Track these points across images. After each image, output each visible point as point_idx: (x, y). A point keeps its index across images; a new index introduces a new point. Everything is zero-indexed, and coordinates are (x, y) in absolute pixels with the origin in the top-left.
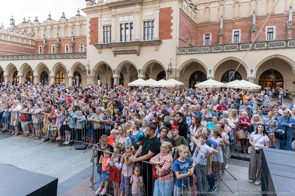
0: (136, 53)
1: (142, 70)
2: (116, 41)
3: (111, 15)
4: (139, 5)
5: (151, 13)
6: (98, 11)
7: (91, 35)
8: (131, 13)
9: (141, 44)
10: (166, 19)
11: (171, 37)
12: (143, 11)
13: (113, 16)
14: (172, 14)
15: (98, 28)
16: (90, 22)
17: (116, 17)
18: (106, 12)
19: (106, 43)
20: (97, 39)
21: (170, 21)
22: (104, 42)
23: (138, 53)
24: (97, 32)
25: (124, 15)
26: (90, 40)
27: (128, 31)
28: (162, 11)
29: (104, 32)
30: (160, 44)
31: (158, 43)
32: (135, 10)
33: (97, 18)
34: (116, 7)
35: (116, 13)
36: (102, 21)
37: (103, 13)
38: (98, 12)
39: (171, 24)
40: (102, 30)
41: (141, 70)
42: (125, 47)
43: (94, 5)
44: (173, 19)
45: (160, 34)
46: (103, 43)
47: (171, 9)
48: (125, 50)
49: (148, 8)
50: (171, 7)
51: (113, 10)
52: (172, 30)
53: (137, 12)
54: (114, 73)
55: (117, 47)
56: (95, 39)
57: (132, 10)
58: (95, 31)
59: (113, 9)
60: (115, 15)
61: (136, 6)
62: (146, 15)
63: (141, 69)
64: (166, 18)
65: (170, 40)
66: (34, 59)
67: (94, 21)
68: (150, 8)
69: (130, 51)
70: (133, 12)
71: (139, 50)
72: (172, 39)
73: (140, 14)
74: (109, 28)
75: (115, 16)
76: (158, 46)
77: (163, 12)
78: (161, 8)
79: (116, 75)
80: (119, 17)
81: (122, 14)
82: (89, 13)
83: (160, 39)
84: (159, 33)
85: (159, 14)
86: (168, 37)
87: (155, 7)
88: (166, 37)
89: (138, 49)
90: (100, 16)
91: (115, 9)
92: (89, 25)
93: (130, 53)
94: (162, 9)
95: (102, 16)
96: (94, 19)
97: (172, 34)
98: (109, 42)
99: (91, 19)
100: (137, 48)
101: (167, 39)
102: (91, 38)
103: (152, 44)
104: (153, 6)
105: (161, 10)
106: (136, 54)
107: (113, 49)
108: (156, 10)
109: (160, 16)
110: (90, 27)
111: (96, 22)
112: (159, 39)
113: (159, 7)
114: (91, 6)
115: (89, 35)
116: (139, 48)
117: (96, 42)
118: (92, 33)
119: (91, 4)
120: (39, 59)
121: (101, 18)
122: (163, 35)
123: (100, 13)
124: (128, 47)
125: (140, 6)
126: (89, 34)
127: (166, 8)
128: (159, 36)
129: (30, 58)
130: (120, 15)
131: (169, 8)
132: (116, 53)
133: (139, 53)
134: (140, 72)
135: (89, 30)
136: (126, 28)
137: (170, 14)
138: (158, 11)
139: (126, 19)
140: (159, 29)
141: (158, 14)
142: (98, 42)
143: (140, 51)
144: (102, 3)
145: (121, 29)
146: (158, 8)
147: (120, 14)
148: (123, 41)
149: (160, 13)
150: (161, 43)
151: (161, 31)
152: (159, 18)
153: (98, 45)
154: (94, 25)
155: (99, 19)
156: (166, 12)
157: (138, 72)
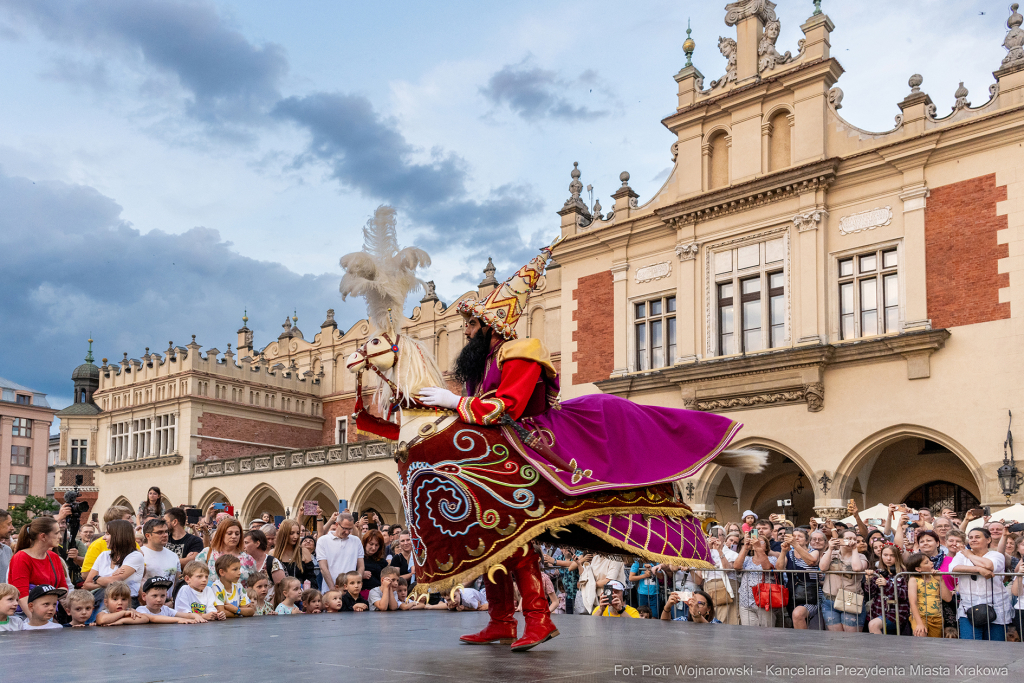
0: (804, 398)
1: (837, 474)
2: (699, 356)
3: (678, 252)
4: (817, 190)
5: (880, 216)
6: (612, 246)
7: (579, 345)
8: (774, 229)
9: (831, 357)
10: (968, 232)
11: (1000, 312)
12: (835, 215)
13: (687, 253)
14: (999, 205)
15: (611, 315)
16: (576, 294)
17: (698, 257)
18: (652, 242)
19: (646, 370)
20: (608, 356)
21: (994, 237)
22: (639, 367)
23: (815, 400)
24: (608, 332)
25: (735, 242)
26: (576, 363)
27: (756, 309)
28: (942, 198)
29: (638, 326)
30: (936, 350)
32: (796, 215)
33: (609, 274)
34: (700, 217)
35: (700, 241)
36: (632, 284)
37: (634, 251)
38: (612, 250)
39: (996, 250)
40: (632, 320)
41: (831, 476)
42: (748, 378)
43: (596, 225)
44: (1009, 225)
45: (935, 303)
46: (632, 372)
47: (993, 185)
48: (747, 388)
49: (863, 198)
50: (992, 176)
51: (686, 231)
52: (1006, 276)
53: (807, 222)
54: (690, 494)
55: (706, 383)
56: (598, 357)
57: (782, 215)
58: (597, 327)
59: (684, 226)
60: (694, 248)
61: (802, 197)
62: (852, 229)
63: (832, 470)
64: (967, 225)
65: (998, 325)
66: (346, 462)
67: (593, 286)
68: (872, 196)
69: (770, 392)
70: (784, 227)
71: (821, 386)
72: (1007, 316)
73: (821, 227)
74: (662, 307)
75: (696, 253)
76: (926, 357)
77: (945, 203)
78: (932, 186)
79: (699, 506)
80: (712, 253)
81: (726, 241)
82: (576, 257)
83: (933, 324)
84: (928, 300)
85: (922, 212)
86: (983, 314)
87: (901, 188)
88: (973, 312)
89: (817, 379)
90: (624, 264)
91: (696, 223)
92: (574, 305)
93: (769, 404)
94: (938, 189)
95: (632, 262)
96: (595, 281)
97: (1005, 295)
98: (660, 365)
99: (581, 281)
100: (808, 376)
101: (977, 321)
102: (581, 356)
103: (892, 349)
104: (894, 182)
105: (935, 198)
106: (804, 407)
108: (910, 198)
109: (926, 223)
110: (576, 315)
111: (602, 291)
112: (928, 328)
113: (925, 183)
114: (581, 231)
115: (574, 346)
116: (822, 374)
117: (602, 372)
118: (583, 335)
119: (581, 225)
120: (365, 460)
121: (627, 269)
122: (955, 307)
123: (620, 253)
124: (764, 377)
125: (821, 195)
126: (574, 340)
127: (964, 184)
128: (929, 311)
129: (331, 460)
130: (717, 245)
131: (980, 179)
133: (821, 399)
134: (829, 485)
135: (574, 325)
136: (745, 298)
137: (991, 206)
138: (921, 203)
139: (749, 257)
140: (927, 278)
141: (920, 217)
142: (611, 368)
143: (822, 390)
144: (631, 211)
145: (723, 303)
146: (922, 189)
147: (720, 242)
148: (732, 350)
149: (928, 211)
150: (942, 345)
151: (937, 288)
152: (926, 230)
153: (615, 380)
154: (598, 301)
155: (617, 277)
156: (965, 199)
157: (817, 487)
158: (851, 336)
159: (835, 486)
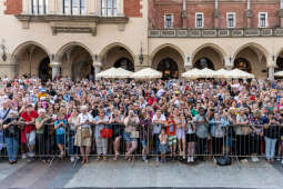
0: (91, 32)
1: (100, 55)
2: (57, 13)
11: (140, 15)
19: (36, 14)
20: (20, 7)
23: (94, 32)
30: (126, 23)
31: (123, 21)
41: (98, 56)
45: (126, 9)
46: (31, 14)
52: (142, 6)
54: (53, 59)
56: (15, 5)
63: (98, 54)
71: (96, 29)
72: (142, 17)
76: (123, 25)
83: (125, 16)
84: (124, 8)
86: (136, 15)
88: (134, 14)
89: (94, 26)
97: (141, 11)
98: (42, 13)
100: (92, 25)
101: (135, 17)
102: (8, 4)
106: (91, 34)
107: (53, 24)
116: (96, 25)
117: (17, 11)
122: (130, 12)
128: (124, 11)
132: (56, 31)
133: (96, 33)
134: (97, 58)
140: (124, 2)
142: (21, 11)
148: (68, 12)
151: (127, 5)
153: (23, 15)
157: (94, 58)
158: (104, 15)
159: (99, 59)
